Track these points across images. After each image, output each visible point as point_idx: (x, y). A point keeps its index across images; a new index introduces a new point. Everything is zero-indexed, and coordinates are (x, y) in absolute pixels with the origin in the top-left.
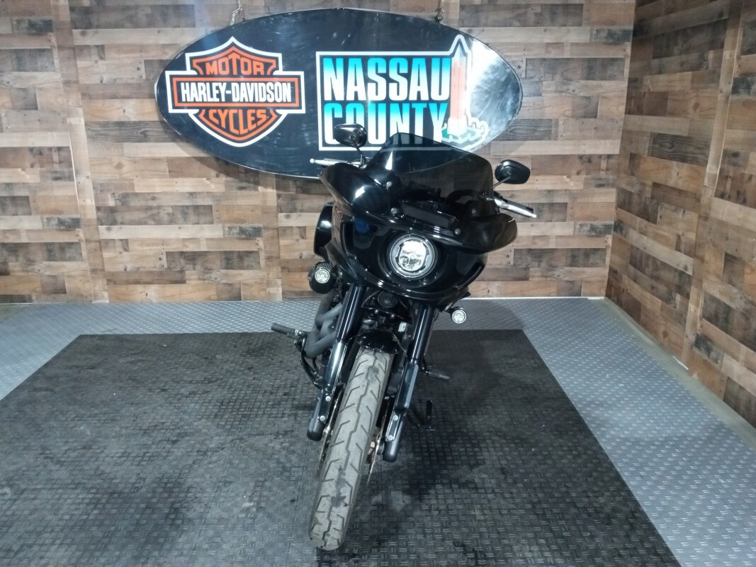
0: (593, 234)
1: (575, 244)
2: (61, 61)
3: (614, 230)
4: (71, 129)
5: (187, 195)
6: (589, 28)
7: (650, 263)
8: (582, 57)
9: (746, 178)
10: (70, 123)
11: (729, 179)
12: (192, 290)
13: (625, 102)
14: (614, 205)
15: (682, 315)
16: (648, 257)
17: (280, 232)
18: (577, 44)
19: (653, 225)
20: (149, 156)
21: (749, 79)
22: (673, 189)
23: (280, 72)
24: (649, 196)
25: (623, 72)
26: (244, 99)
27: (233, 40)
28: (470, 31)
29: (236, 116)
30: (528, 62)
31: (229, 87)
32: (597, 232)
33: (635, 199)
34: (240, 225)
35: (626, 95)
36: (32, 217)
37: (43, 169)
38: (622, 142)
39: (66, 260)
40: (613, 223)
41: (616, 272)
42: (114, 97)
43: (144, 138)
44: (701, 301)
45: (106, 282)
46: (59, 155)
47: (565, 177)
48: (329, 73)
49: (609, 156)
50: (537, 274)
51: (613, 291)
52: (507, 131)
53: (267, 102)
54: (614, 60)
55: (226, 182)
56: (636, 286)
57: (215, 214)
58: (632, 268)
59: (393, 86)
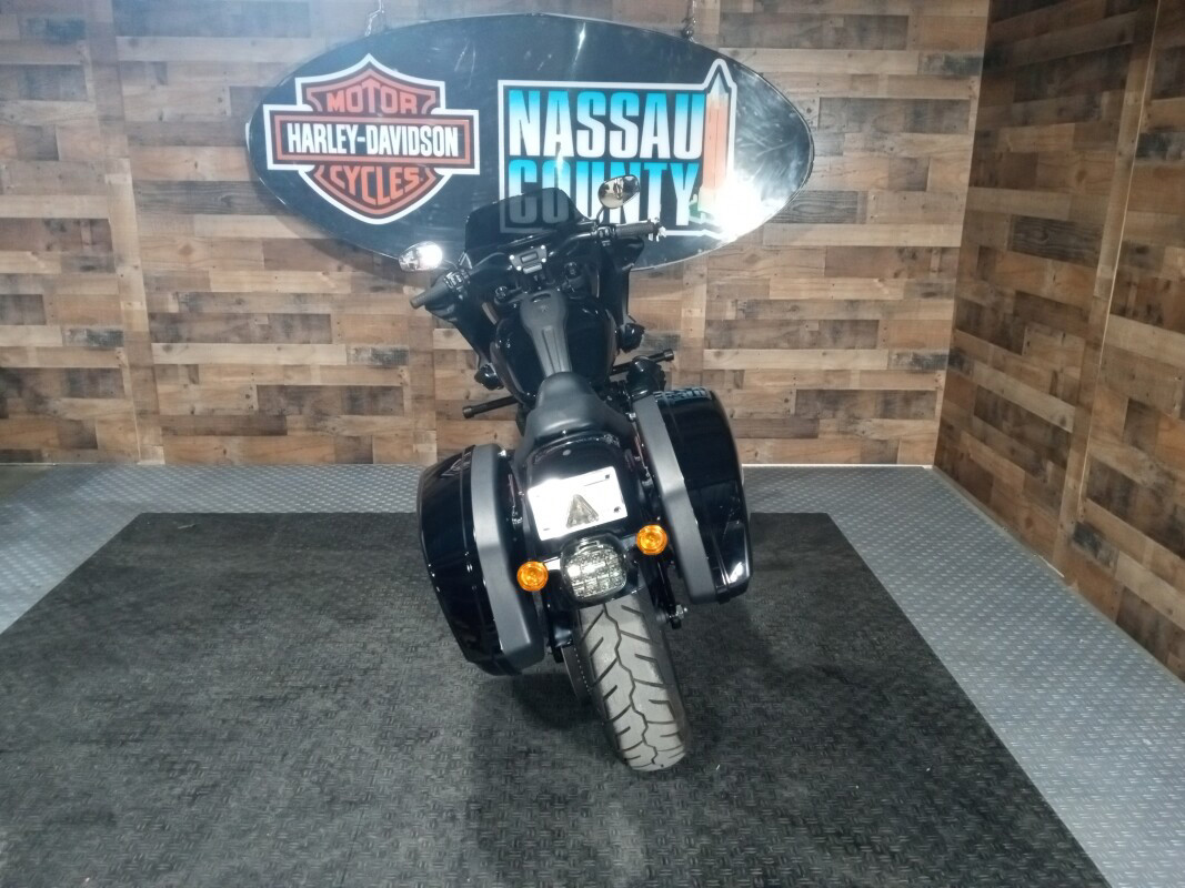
0: (917, 368)
1: (890, 384)
2: (97, 85)
3: (951, 362)
4: (110, 192)
5: (292, 297)
6: (917, 52)
7: (1010, 414)
8: (907, 97)
9: (1161, 286)
10: (110, 183)
11: (1133, 287)
12: (296, 446)
13: (969, 167)
14: (950, 326)
15: (1054, 494)
16: (1007, 404)
17: (436, 358)
18: (898, 77)
19: (1017, 356)
20: (233, 235)
21: (1164, 135)
22: (1048, 301)
23: (442, 110)
24: (1010, 311)
25: (967, 121)
26: (385, 150)
27: (369, 58)
28: (735, 53)
29: (372, 177)
30: (824, 103)
31: (362, 132)
32: (922, 366)
33: (987, 316)
34: (374, 346)
35: (971, 157)
36: (45, 327)
37: (67, 253)
38: (965, 228)
39: (98, 397)
40: (947, 352)
41: (951, 428)
42: (180, 142)
43: (227, 207)
44: (1085, 472)
45: (161, 432)
46: (92, 231)
47: (876, 280)
48: (517, 112)
49: (944, 250)
50: (829, 429)
51: (946, 456)
52: (789, 208)
53: (420, 156)
54: (952, 104)
55: (353, 278)
56: (985, 449)
57: (335, 328)
58: (978, 423)
59: (615, 136)
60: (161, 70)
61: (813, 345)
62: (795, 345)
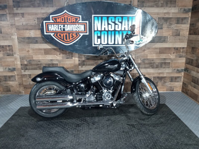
1: (172, 75)
2: (10, 18)
3: (185, 70)
4: (13, 40)
5: (50, 60)
6: (178, 8)
8: (176, 17)
10: (12, 38)
13: (188, 31)
14: (184, 63)
18: (174, 13)
20: (38, 48)
25: (188, 22)
26: (69, 30)
27: (65, 11)
28: (141, 8)
29: (66, 35)
31: (64, 26)
32: (179, 71)
35: (189, 29)
37: (4, 52)
38: (187, 43)
39: (11, 81)
40: (184, 68)
41: (185, 84)
42: (27, 29)
43: (36, 42)
45: (23, 88)
46: (9, 48)
47: (169, 54)
48: (96, 22)
49: (183, 48)
50: (160, 84)
51: (184, 90)
53: (76, 31)
54: (186, 18)
55: (63, 56)
58: (193, 84)
59: (117, 26)
60: (23, 14)
61: (157, 67)
62: (153, 68)
